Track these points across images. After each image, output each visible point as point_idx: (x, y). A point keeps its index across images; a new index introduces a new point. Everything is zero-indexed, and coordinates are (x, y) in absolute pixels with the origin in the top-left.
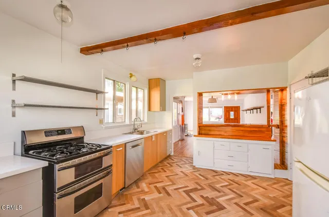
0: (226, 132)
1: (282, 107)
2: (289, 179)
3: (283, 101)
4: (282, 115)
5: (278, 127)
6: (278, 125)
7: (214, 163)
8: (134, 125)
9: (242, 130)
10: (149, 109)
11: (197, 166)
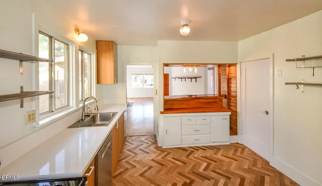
0: (188, 105)
1: (229, 81)
2: (240, 143)
3: (230, 75)
4: (229, 87)
5: (226, 97)
6: (225, 96)
7: (182, 140)
8: (83, 108)
9: (201, 102)
10: (98, 82)
11: (164, 147)
